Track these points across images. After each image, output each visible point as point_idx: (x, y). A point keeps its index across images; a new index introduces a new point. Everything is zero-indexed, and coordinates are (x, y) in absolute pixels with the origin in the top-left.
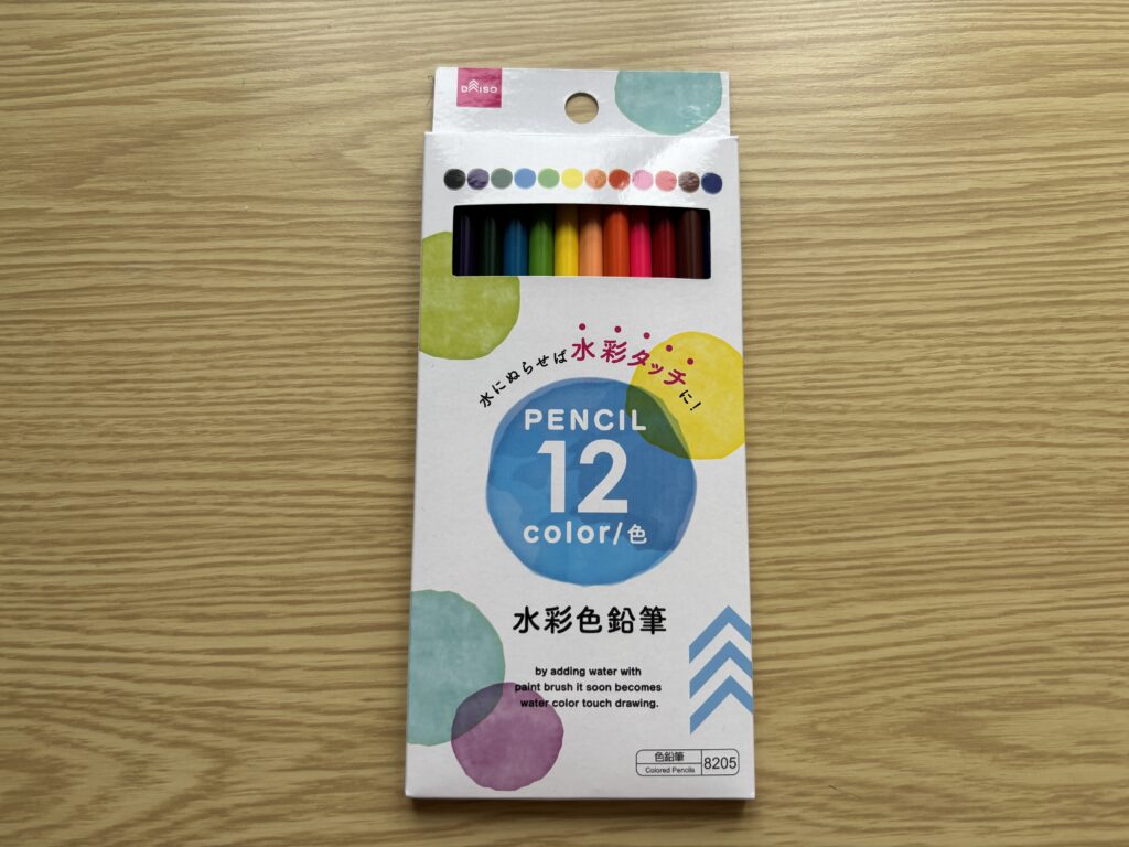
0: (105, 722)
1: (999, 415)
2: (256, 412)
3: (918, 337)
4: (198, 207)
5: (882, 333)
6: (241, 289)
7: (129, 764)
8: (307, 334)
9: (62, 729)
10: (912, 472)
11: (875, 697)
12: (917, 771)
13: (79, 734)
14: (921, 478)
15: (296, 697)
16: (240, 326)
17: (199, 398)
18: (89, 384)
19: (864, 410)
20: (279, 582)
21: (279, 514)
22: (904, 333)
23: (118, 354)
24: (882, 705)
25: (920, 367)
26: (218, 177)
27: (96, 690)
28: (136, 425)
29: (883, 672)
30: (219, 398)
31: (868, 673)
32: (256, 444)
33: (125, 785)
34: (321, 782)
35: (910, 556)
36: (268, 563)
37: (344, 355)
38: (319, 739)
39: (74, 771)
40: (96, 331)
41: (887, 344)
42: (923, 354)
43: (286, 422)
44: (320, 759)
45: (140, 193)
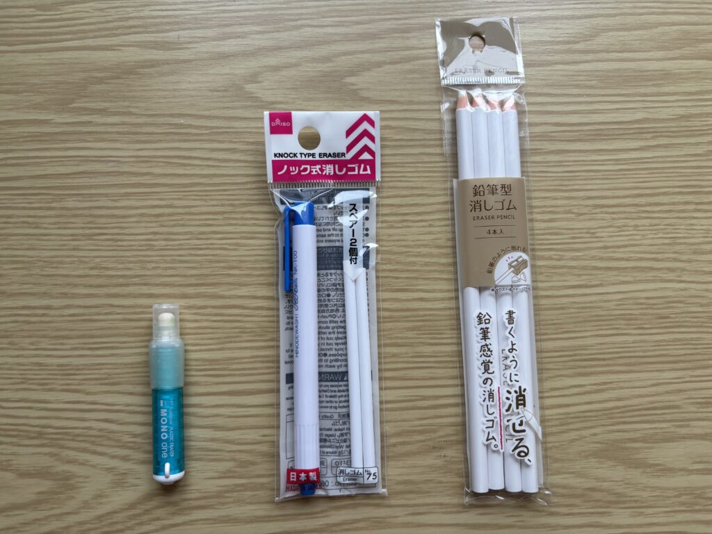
0: (99, 449)
1: (655, 263)
2: (191, 255)
3: (607, 213)
4: (150, 120)
5: (585, 210)
6: (180, 175)
7: (116, 475)
8: (223, 205)
9: (72, 454)
10: (600, 297)
11: (574, 435)
12: (597, 479)
13: (83, 456)
14: (605, 301)
15: (219, 434)
16: (179, 199)
17: (154, 246)
18: (84, 236)
19: (573, 259)
20: (207, 363)
21: (207, 320)
22: (598, 210)
23: (101, 216)
24: (577, 440)
25: (608, 232)
26: (163, 101)
27: (94, 429)
28: (114, 262)
29: (578, 420)
30: (167, 246)
31: (570, 421)
32: (192, 276)
33: (113, 488)
34: (236, 485)
35: (597, 349)
36: (200, 351)
37: (247, 219)
38: (234, 460)
39: (81, 480)
40: (87, 201)
41: (588, 217)
42: (610, 224)
43: (210, 261)
44: (234, 472)
45: (113, 110)
